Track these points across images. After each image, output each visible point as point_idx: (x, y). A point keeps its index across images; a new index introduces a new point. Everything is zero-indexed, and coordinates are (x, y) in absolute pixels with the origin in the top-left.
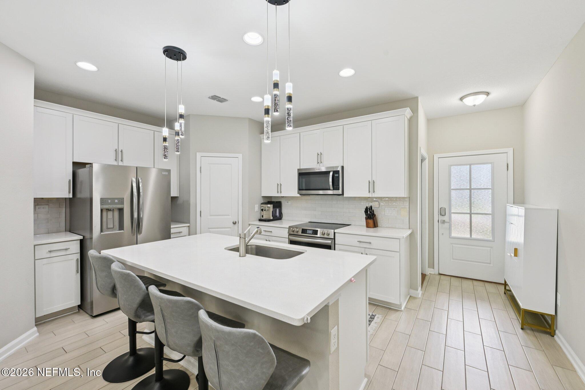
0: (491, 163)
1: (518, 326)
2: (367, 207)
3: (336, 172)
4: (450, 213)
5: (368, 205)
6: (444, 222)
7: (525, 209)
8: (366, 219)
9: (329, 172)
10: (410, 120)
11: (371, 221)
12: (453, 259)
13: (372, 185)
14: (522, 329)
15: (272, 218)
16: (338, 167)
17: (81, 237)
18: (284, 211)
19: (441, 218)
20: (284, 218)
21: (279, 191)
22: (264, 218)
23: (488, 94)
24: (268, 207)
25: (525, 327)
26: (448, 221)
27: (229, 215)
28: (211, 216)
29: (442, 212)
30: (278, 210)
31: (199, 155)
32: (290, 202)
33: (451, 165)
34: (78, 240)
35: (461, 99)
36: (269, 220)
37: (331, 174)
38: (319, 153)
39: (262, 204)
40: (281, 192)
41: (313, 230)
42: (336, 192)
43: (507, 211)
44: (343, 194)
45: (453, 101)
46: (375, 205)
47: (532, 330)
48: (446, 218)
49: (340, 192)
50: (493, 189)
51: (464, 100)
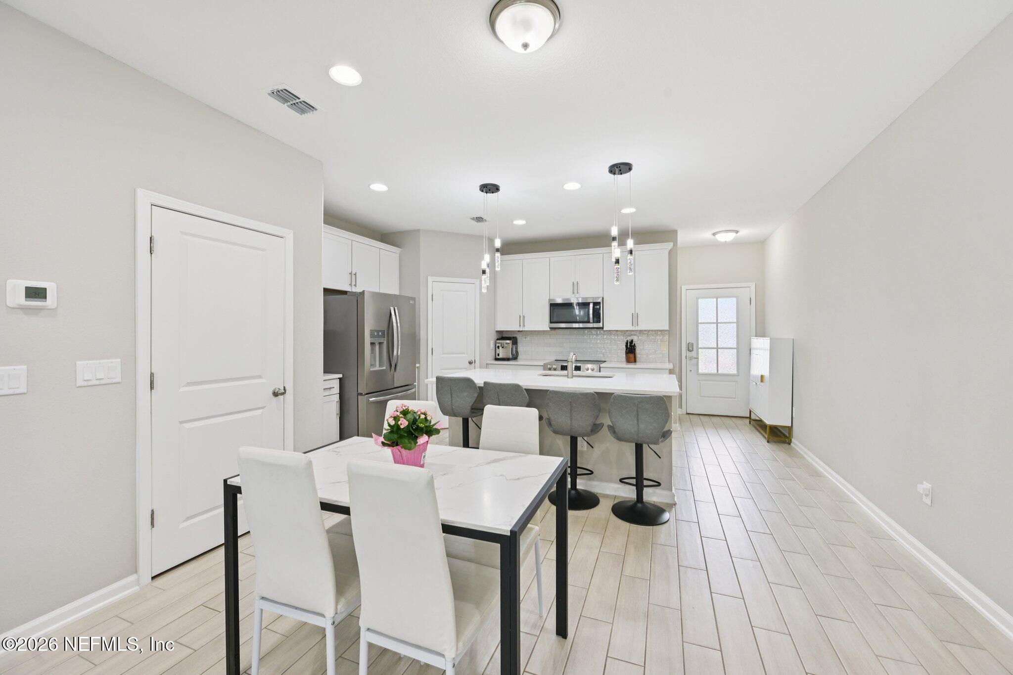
0: (736, 297)
1: (764, 442)
2: (627, 341)
3: (595, 304)
4: (698, 348)
5: (629, 338)
6: (691, 358)
7: (771, 339)
8: (627, 353)
9: (588, 304)
10: (670, 252)
11: (631, 356)
12: (701, 396)
13: (635, 318)
14: (768, 442)
15: (511, 356)
16: (599, 298)
17: (340, 376)
18: (521, 348)
19: (690, 354)
20: (520, 357)
21: (522, 324)
22: (501, 356)
23: (737, 232)
24: (506, 343)
25: (770, 440)
26: (696, 356)
27: (464, 353)
28: (444, 354)
29: (690, 347)
30: (514, 347)
31: (430, 279)
32: (528, 338)
33: (699, 298)
34: (337, 379)
35: (714, 234)
36: (508, 359)
37: (591, 305)
38: (575, 283)
39: (498, 339)
40: (524, 326)
42: (596, 325)
43: (752, 344)
44: (603, 328)
45: (707, 235)
46: (635, 339)
47: (775, 442)
48: (693, 354)
49: (601, 325)
50: (737, 323)
51: (717, 236)
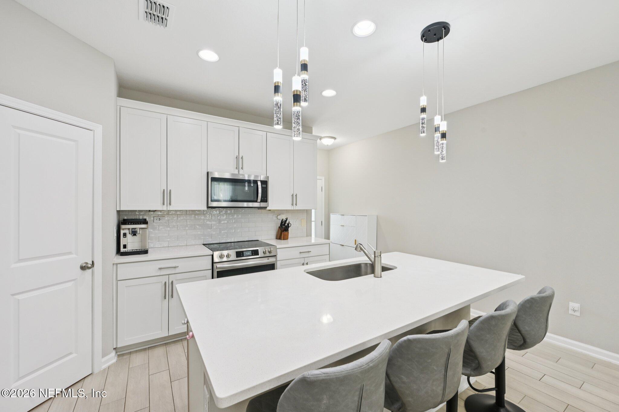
3: (263, 182)
5: (284, 217)
9: (256, 182)
13: (294, 199)
21: (166, 202)
22: (130, 248)
23: (335, 139)
24: (140, 228)
37: (259, 184)
38: (239, 157)
39: (121, 223)
40: (170, 204)
41: (252, 251)
42: (263, 204)
49: (267, 204)
51: (322, 140)
